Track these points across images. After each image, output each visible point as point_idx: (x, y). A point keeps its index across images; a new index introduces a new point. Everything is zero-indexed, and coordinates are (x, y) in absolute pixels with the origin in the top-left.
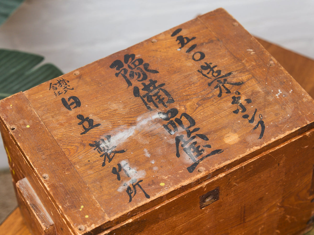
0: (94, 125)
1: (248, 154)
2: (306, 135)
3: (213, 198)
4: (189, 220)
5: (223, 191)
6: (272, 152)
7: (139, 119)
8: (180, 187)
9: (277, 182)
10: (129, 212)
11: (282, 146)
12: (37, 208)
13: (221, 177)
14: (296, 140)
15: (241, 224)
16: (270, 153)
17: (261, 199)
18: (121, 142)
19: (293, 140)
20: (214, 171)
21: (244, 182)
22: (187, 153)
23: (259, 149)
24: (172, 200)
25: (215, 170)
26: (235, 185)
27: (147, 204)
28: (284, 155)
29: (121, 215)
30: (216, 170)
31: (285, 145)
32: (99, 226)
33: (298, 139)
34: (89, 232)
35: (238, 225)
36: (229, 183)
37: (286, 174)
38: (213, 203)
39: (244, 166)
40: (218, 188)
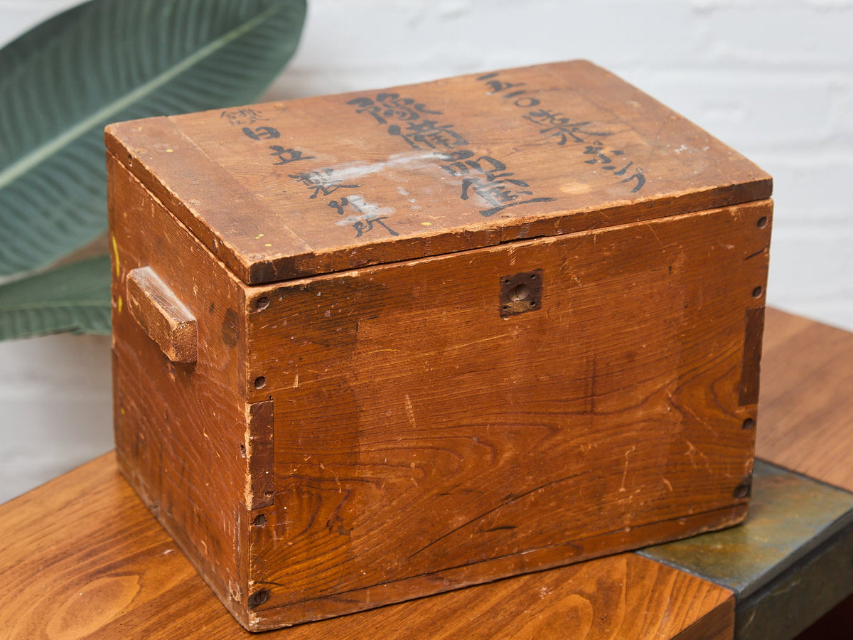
0: (302, 157)
1: (606, 207)
2: (728, 211)
3: (528, 298)
4: (474, 338)
5: (550, 287)
6: (655, 224)
7: (392, 157)
8: (462, 231)
9: (665, 321)
10: (353, 249)
11: (677, 218)
12: (164, 300)
13: (547, 243)
14: (707, 215)
15: (585, 412)
16: (652, 225)
17: (631, 356)
18: (353, 177)
19: (702, 213)
20: (533, 221)
21: (594, 284)
22: (482, 196)
23: (629, 206)
24: (443, 258)
25: (536, 219)
26: (575, 284)
27: (390, 243)
28: (681, 247)
29: (338, 250)
30: (538, 221)
31: (685, 219)
32: (291, 257)
33: (711, 214)
34: (269, 264)
35: (579, 413)
36: (563, 269)
37: (686, 307)
38: (526, 311)
39: (597, 236)
40: (540, 272)
